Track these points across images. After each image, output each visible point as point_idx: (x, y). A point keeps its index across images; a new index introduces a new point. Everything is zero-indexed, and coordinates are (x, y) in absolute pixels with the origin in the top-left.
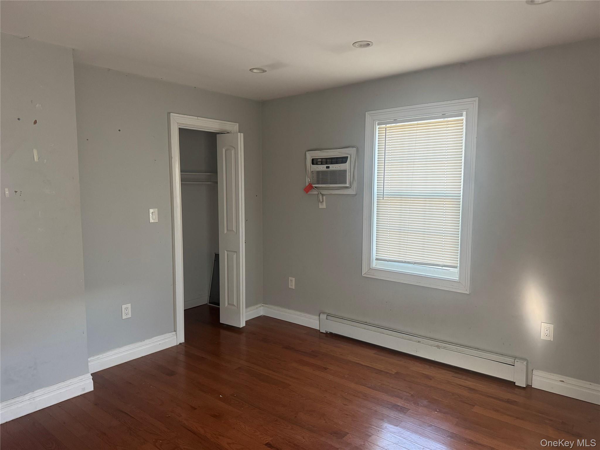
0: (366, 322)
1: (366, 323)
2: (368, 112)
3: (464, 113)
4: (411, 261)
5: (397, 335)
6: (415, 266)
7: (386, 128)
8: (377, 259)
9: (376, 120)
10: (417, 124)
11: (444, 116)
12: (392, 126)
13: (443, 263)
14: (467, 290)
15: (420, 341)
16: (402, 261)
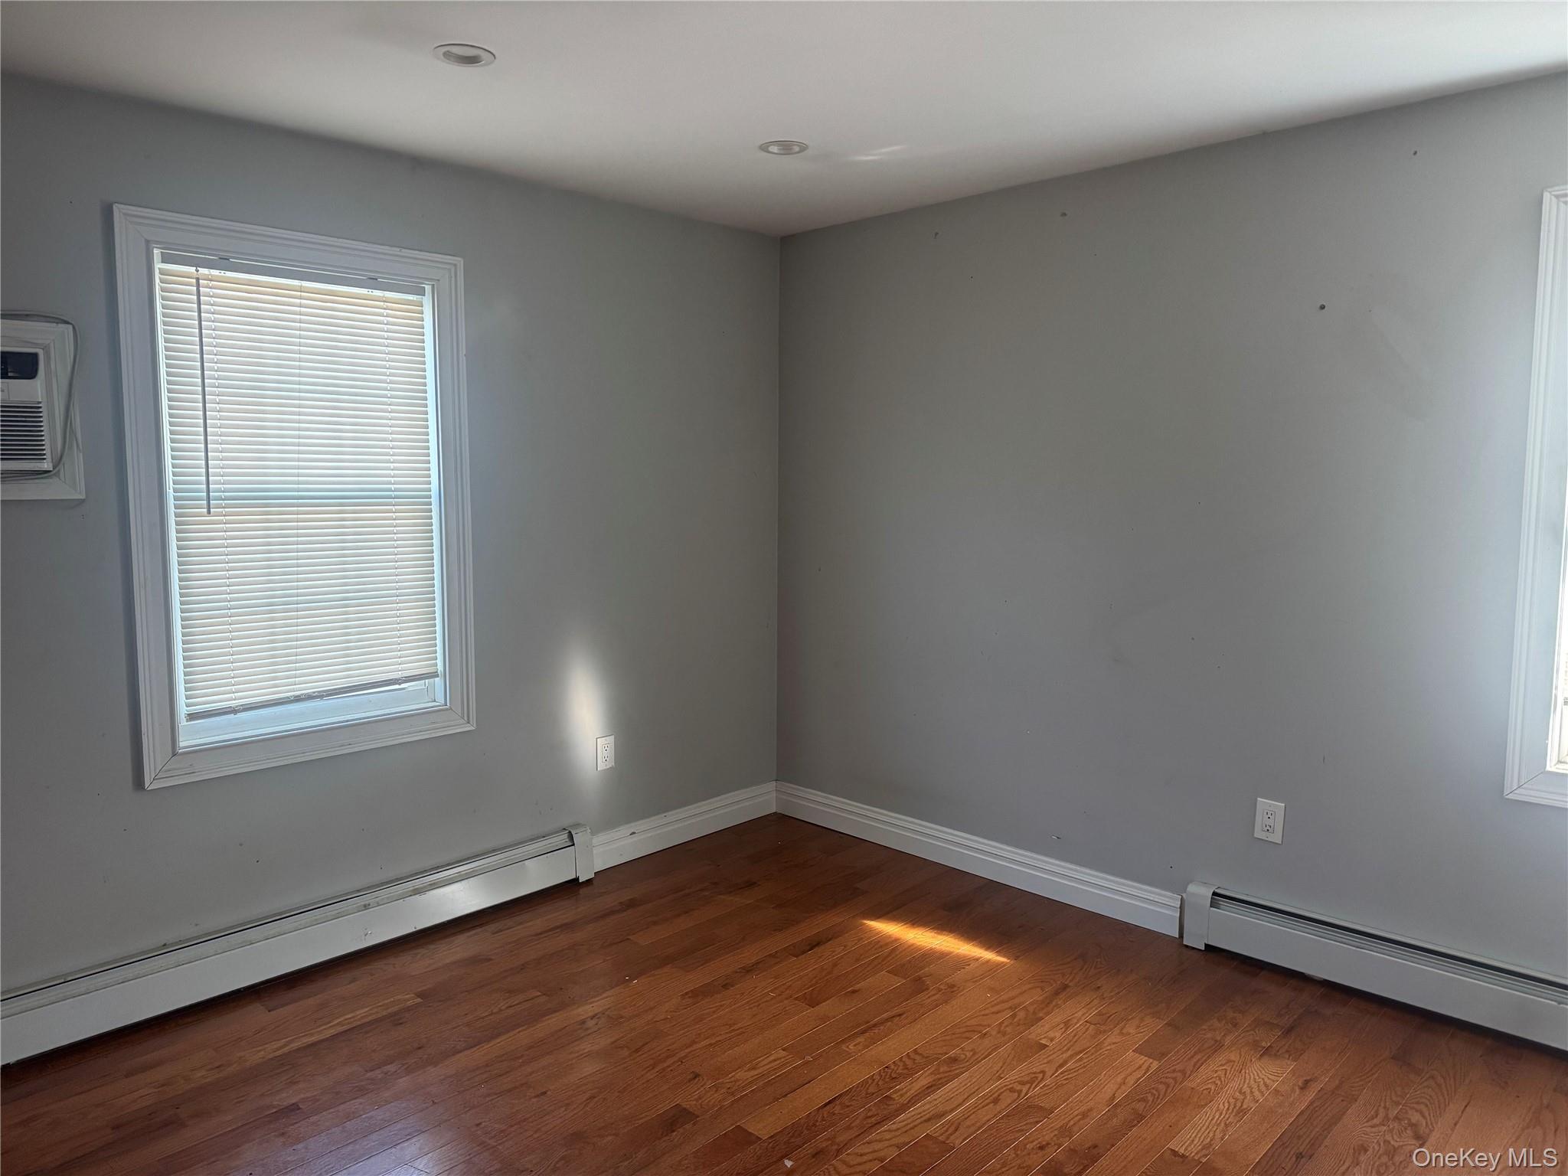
0: (165, 945)
1: (166, 949)
2: (122, 206)
3: (428, 288)
4: (314, 692)
5: (296, 924)
6: (326, 702)
7: (198, 279)
8: (192, 717)
9: (157, 242)
10: (298, 289)
11: (373, 283)
12: (212, 275)
13: (400, 673)
14: (469, 723)
15: (367, 902)
16: (288, 698)
